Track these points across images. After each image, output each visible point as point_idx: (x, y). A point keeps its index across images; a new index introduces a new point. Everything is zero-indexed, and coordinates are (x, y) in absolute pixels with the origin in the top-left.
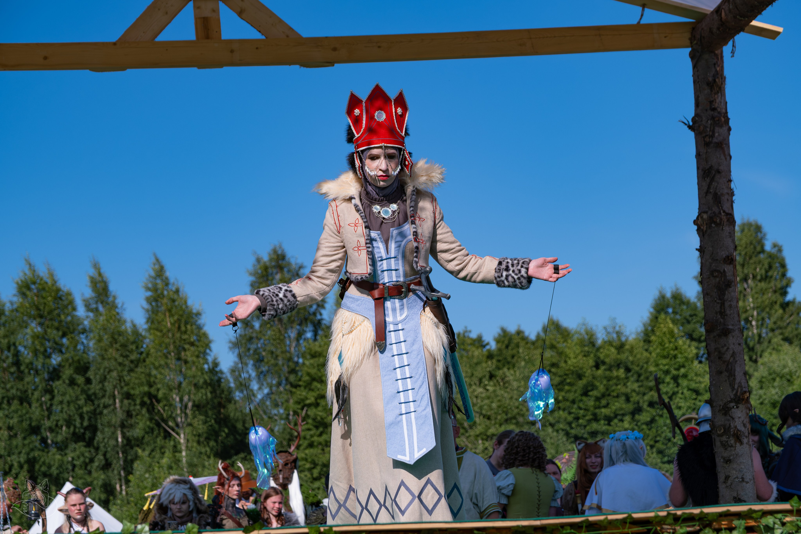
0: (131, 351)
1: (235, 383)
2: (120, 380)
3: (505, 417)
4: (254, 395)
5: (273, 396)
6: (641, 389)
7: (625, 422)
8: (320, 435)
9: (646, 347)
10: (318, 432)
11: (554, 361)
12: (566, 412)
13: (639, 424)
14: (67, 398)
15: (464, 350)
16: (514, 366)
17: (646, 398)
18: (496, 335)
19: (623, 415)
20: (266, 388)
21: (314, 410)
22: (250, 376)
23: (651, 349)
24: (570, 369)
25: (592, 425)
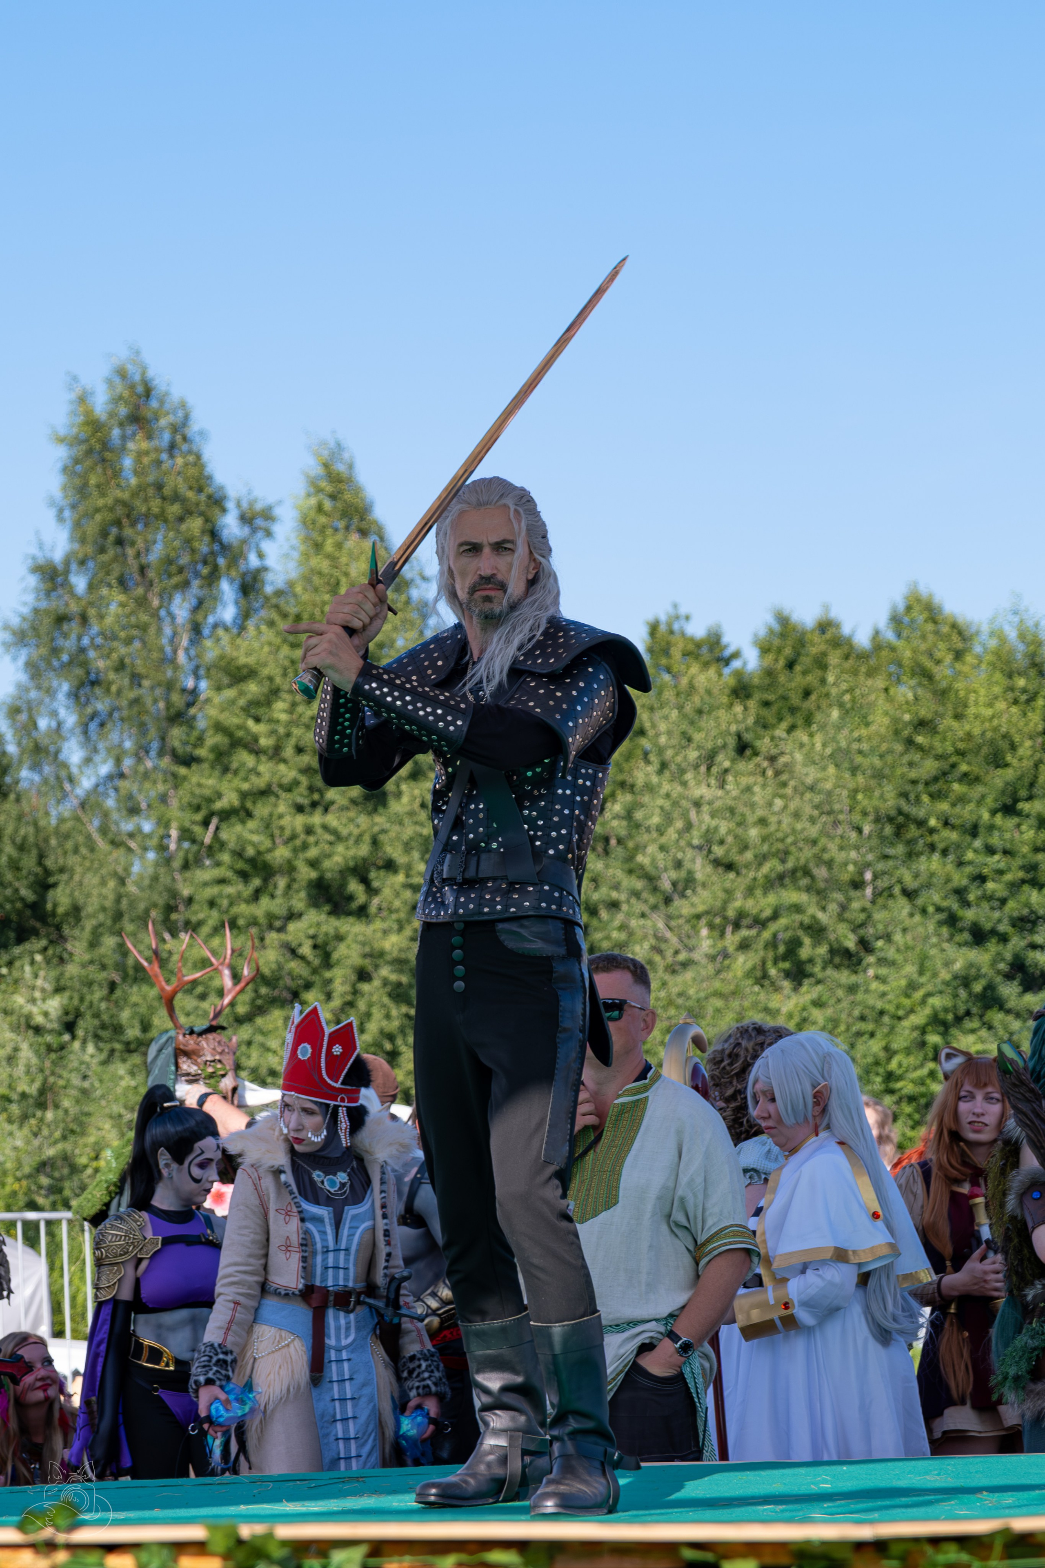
1: (19, 744)
3: (780, 868)
4: (71, 779)
5: (123, 784)
8: (256, 895)
10: (247, 891)
11: (924, 713)
12: (949, 860)
15: (668, 670)
16: (808, 721)
18: (762, 632)
20: (104, 762)
21: (238, 828)
22: (59, 724)
24: (969, 736)
25: (1023, 898)
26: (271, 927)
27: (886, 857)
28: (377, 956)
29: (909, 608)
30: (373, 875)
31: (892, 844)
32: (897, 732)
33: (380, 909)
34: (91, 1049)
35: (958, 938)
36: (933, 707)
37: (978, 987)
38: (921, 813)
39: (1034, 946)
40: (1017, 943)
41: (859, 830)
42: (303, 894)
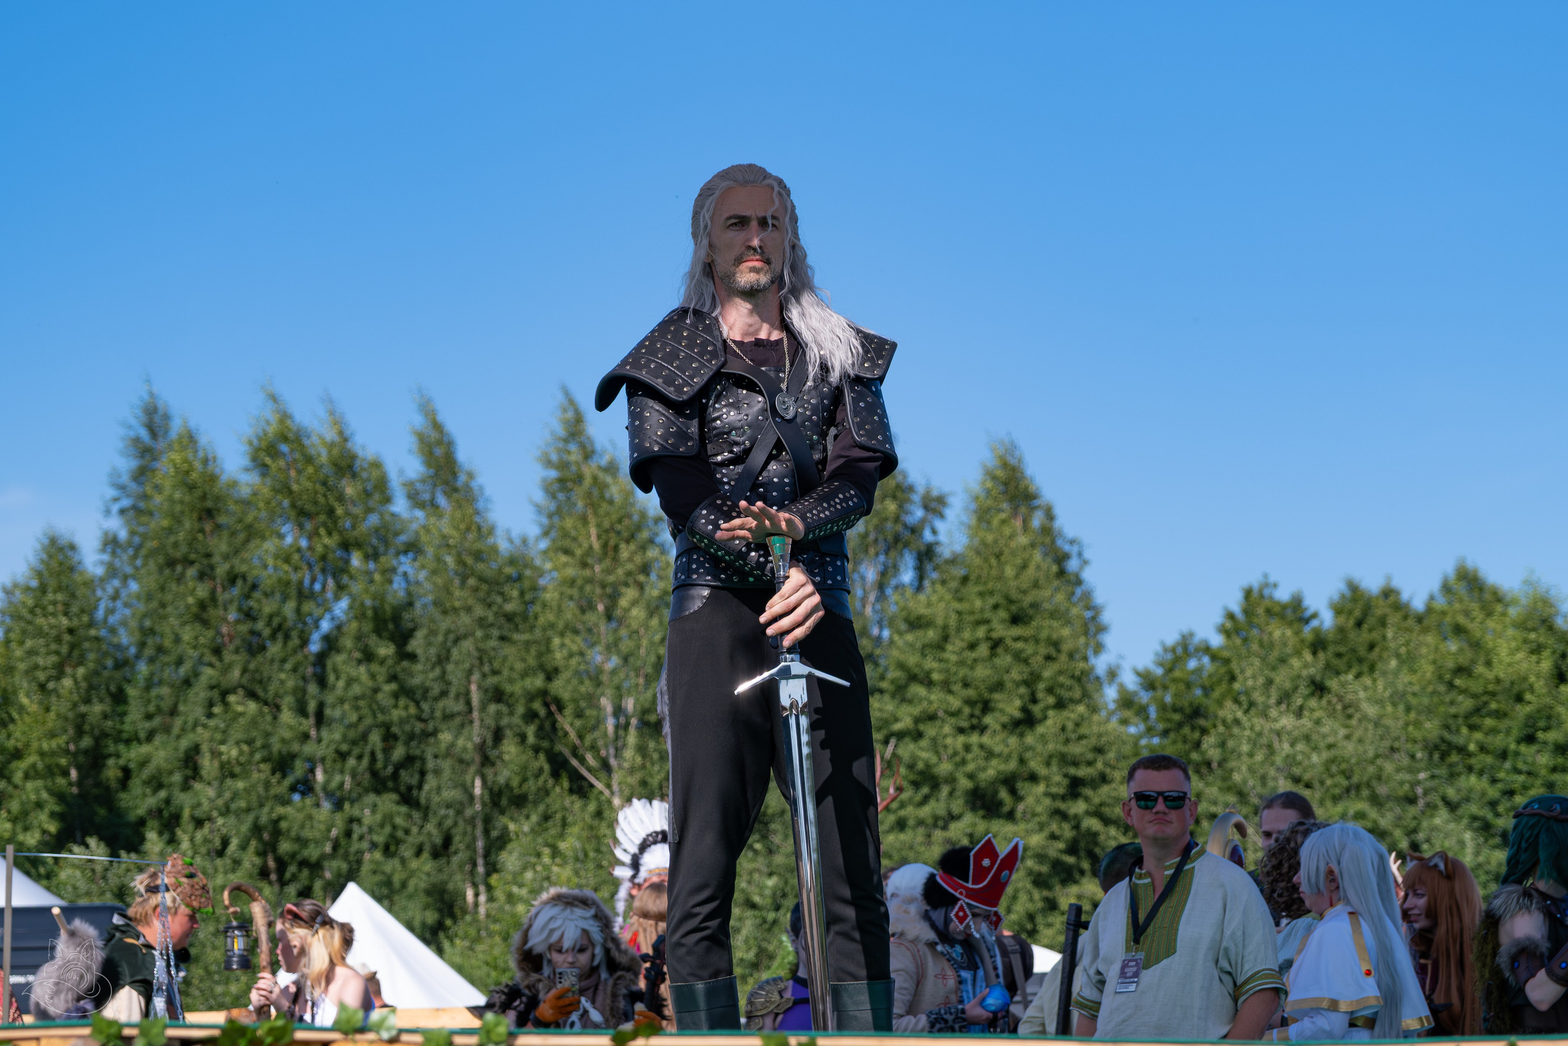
2: (480, 659)
3: (1345, 783)
8: (925, 800)
10: (918, 797)
11: (1463, 660)
12: (1485, 779)
16: (1372, 668)
18: (1336, 597)
21: (912, 746)
24: (1498, 681)
26: (935, 826)
27: (1433, 777)
29: (1456, 578)
30: (1019, 785)
31: (1437, 766)
32: (1440, 677)
33: (1024, 812)
36: (1469, 654)
38: (1459, 740)
41: (1413, 757)
42: (962, 801)
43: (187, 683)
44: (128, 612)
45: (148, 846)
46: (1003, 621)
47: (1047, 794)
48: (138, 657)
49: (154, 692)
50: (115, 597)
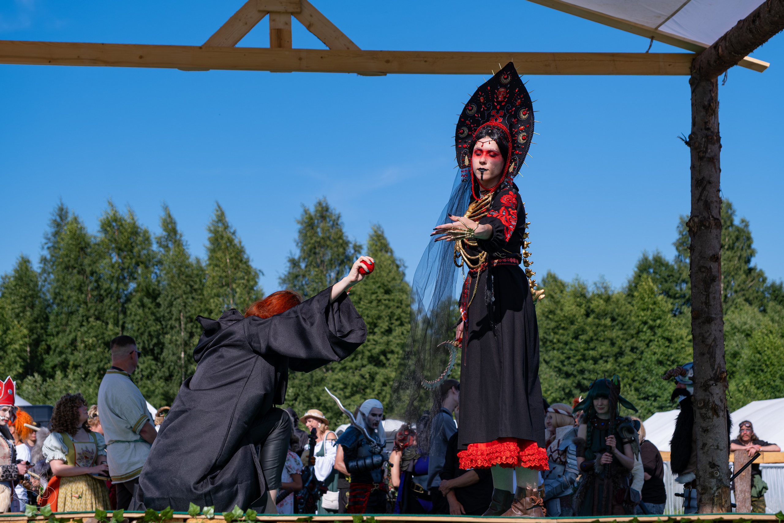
0: (195, 283)
2: (185, 306)
6: (625, 336)
7: (609, 363)
9: (629, 300)
12: (559, 352)
13: (621, 365)
14: (138, 318)
17: (628, 344)
19: (608, 357)
23: (634, 302)
24: (565, 316)
25: (580, 364)
28: (388, 379)
29: (548, 277)
30: (388, 354)
32: (543, 314)
33: (390, 364)
34: (301, 405)
35: (562, 376)
36: (555, 306)
37: (567, 391)
38: (550, 338)
39: (584, 379)
40: (579, 377)
42: (366, 360)
43: (72, 313)
44: (49, 286)
45: (57, 376)
46: (382, 293)
47: (397, 358)
48: (53, 303)
49: (59, 318)
50: (45, 281)
